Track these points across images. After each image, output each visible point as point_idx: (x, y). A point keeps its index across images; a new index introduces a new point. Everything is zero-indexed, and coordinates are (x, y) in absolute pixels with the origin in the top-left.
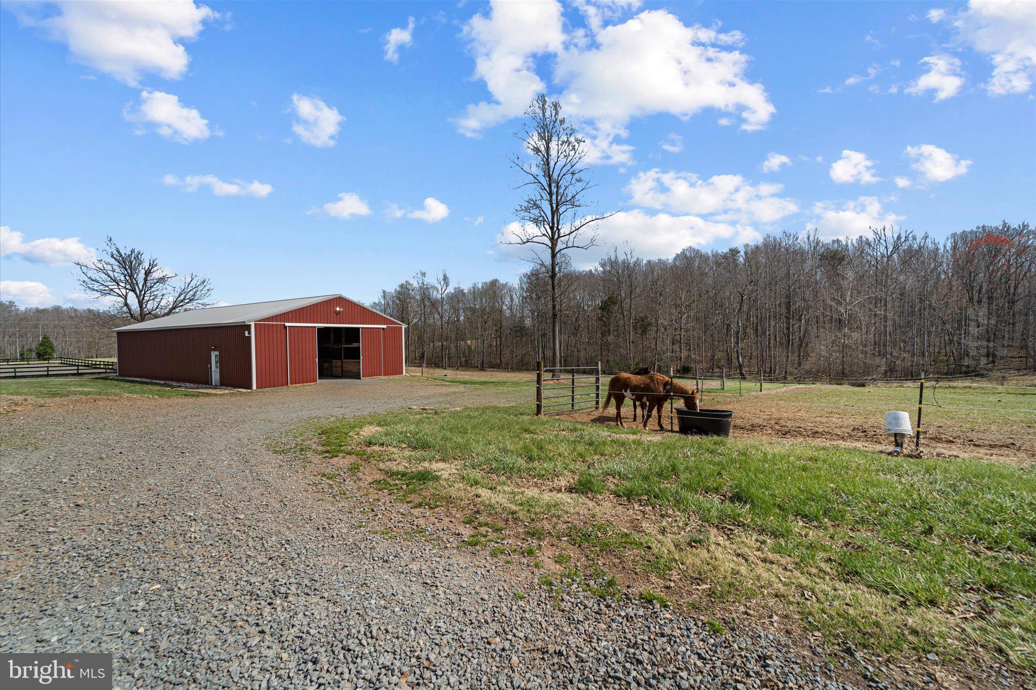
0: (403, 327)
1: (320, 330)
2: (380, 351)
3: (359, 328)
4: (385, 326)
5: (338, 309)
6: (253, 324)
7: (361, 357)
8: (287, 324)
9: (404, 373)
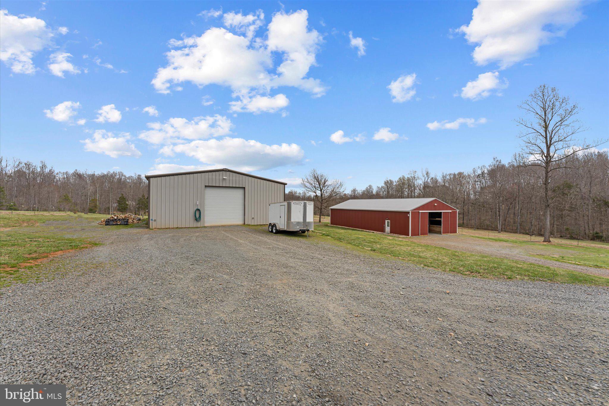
0: (458, 211)
1: (429, 213)
2: (449, 222)
3: (441, 212)
4: (451, 211)
5: (435, 204)
6: (411, 211)
7: (442, 225)
8: (420, 211)
9: (457, 233)
